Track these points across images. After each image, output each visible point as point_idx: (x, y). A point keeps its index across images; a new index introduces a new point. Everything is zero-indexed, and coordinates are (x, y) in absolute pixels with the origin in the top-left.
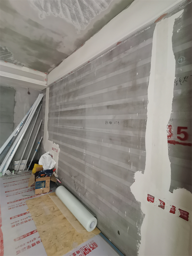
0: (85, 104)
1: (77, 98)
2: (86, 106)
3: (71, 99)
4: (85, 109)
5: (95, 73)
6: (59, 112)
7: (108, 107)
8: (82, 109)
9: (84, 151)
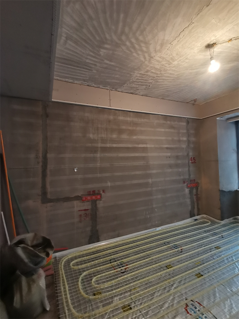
0: (146, 144)
1: (135, 137)
2: (148, 146)
3: (124, 136)
4: (147, 148)
5: (155, 124)
6: (98, 147)
7: (167, 148)
8: (144, 148)
9: (150, 181)
